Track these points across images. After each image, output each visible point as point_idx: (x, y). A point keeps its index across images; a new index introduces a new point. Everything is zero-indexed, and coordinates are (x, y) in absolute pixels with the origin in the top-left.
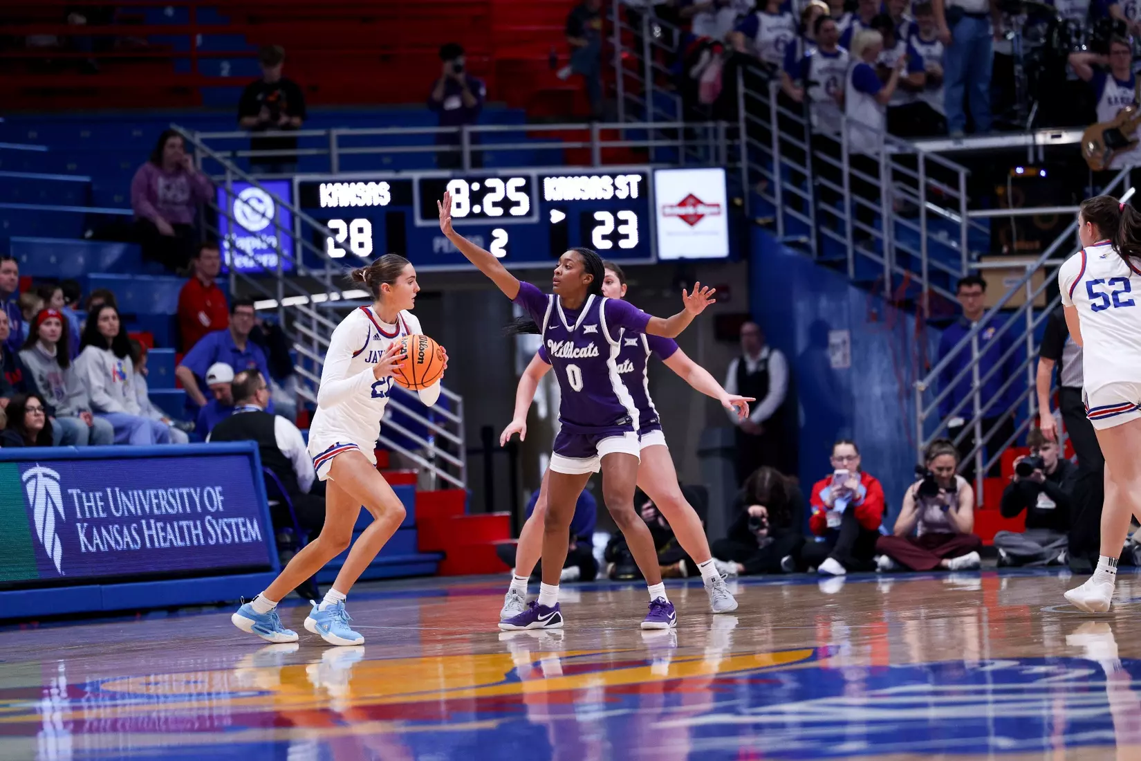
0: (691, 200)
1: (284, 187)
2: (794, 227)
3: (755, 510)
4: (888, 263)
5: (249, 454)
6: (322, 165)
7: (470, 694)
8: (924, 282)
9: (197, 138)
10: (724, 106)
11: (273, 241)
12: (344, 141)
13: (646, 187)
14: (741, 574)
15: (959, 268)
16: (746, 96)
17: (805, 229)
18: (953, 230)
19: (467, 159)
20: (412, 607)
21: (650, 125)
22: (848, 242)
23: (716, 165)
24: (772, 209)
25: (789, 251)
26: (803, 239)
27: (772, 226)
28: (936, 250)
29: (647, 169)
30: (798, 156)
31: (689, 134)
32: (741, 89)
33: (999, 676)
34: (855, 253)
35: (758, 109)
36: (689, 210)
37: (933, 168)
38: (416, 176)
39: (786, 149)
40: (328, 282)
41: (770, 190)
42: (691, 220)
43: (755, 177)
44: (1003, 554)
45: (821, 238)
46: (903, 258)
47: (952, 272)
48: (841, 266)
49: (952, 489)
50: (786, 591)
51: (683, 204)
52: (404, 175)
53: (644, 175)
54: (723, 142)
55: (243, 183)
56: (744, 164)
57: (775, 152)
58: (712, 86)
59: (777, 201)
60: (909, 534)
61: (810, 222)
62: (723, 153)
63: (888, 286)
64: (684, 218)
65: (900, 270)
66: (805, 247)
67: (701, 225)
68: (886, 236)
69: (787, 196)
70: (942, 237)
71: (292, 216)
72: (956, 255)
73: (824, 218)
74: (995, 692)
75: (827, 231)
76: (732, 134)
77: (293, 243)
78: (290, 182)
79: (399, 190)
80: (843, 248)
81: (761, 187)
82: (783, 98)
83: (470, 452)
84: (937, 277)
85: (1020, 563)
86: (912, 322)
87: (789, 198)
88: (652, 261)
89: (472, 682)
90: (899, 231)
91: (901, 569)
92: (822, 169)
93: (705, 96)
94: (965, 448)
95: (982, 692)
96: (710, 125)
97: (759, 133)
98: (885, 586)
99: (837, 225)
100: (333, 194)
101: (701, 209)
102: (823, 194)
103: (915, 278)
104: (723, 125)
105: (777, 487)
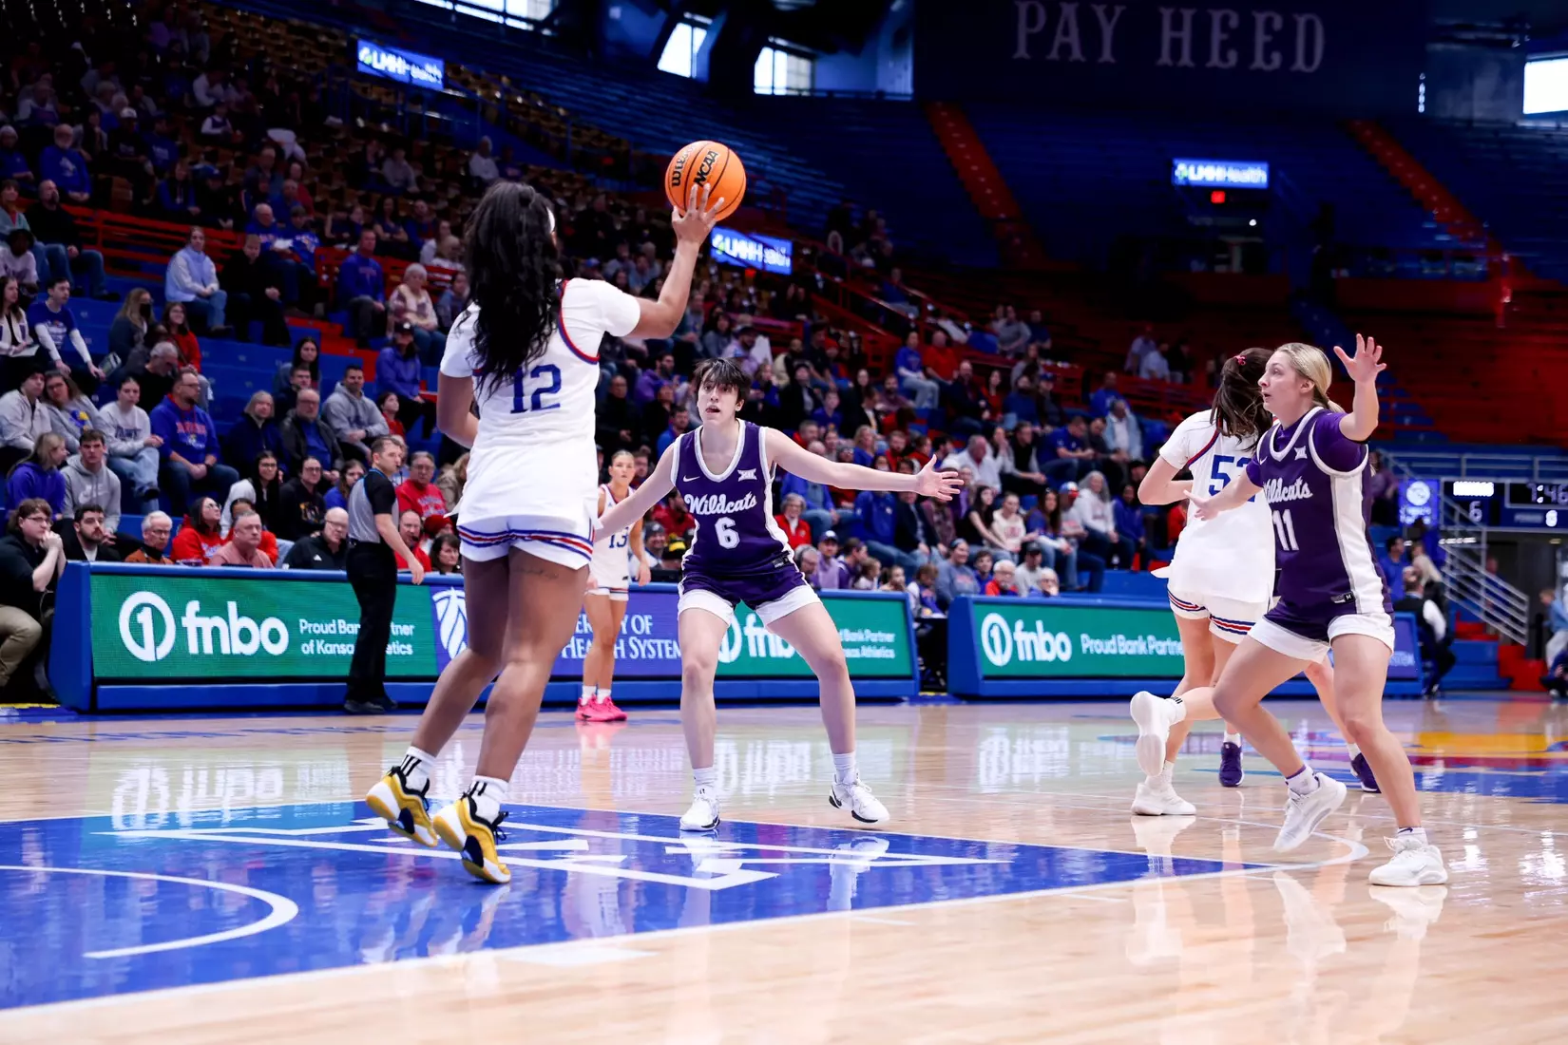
1: (1435, 484)
5: (1408, 620)
6: (1457, 473)
7: (1525, 756)
9: (1391, 455)
11: (1428, 511)
12: (1469, 461)
19: (1536, 474)
20: (1495, 706)
38: (1508, 481)
40: (1456, 534)
52: (1501, 480)
55: (1413, 480)
71: (1439, 498)
77: (1438, 513)
78: (1438, 481)
79: (1498, 488)
83: (1531, 626)
89: (1524, 749)
100: (1462, 488)
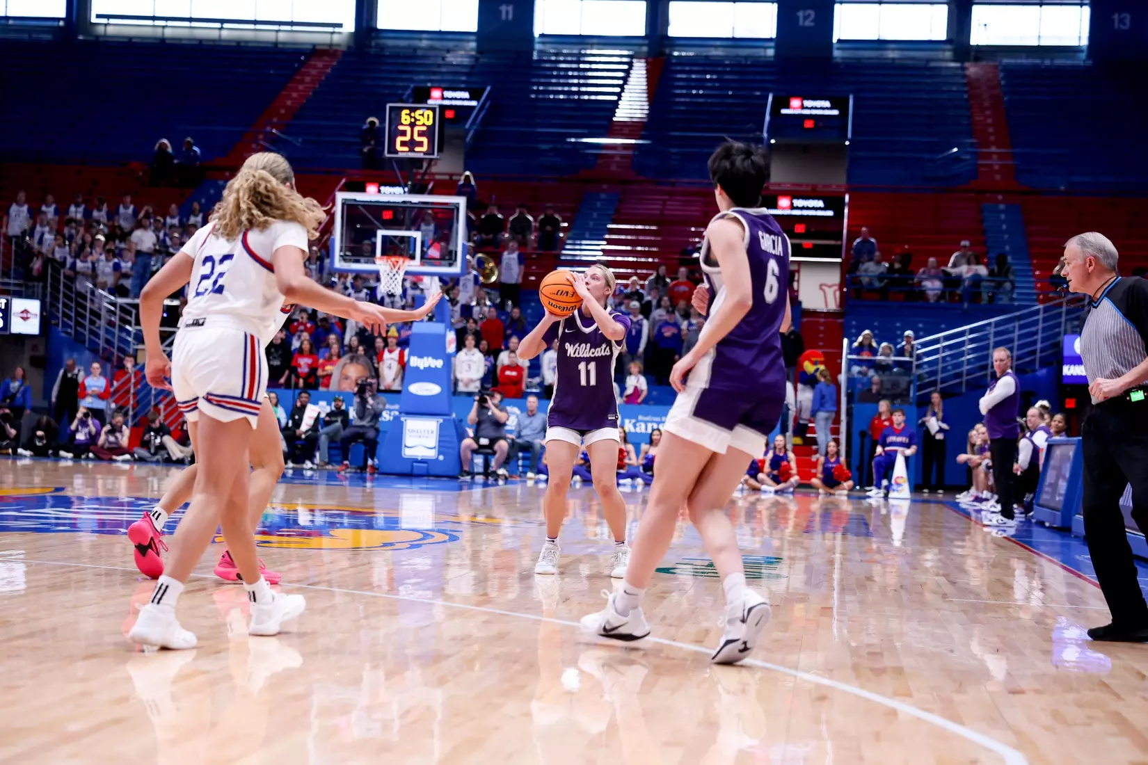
0: (26, 311)
2: (65, 325)
3: (40, 433)
4: (101, 343)
8: (115, 351)
10: (42, 276)
13: (8, 305)
14: (31, 456)
15: (129, 347)
16: (51, 274)
17: (70, 327)
18: (128, 333)
21: (12, 281)
22: (87, 333)
23: (37, 298)
24: (58, 318)
25: (63, 335)
26: (69, 330)
27: (57, 325)
28: (122, 340)
29: (9, 298)
30: (70, 299)
31: (27, 287)
32: (50, 271)
33: (130, 504)
34: (89, 338)
35: (56, 280)
36: (25, 315)
37: (122, 309)
39: (65, 295)
41: (58, 310)
42: (25, 319)
43: (52, 305)
44: (136, 456)
45: (76, 331)
46: (108, 341)
47: (126, 348)
48: (84, 342)
49: (121, 431)
50: (49, 464)
51: (22, 312)
53: (7, 300)
54: (40, 290)
56: (48, 299)
57: (61, 296)
58: (38, 270)
59: (60, 315)
60: (102, 447)
61: (72, 324)
62: (40, 296)
63: (101, 351)
64: (22, 318)
65: (106, 346)
66: (69, 334)
67: (28, 321)
68: (102, 333)
69: (64, 313)
70: (124, 335)
72: (128, 342)
73: (78, 324)
74: (128, 510)
75: (79, 328)
76: (45, 288)
80: (85, 335)
81: (54, 310)
82: (65, 277)
84: (120, 350)
85: (141, 460)
86: (109, 366)
87: (65, 314)
88: (8, 333)
90: (107, 331)
91: (98, 458)
92: (78, 305)
93: (35, 273)
94: (126, 414)
95: (123, 510)
96: (36, 284)
97: (55, 289)
98: (91, 465)
99: (83, 326)
101: (29, 315)
102: (77, 314)
103: (112, 349)
104: (41, 284)
105: (48, 423)
